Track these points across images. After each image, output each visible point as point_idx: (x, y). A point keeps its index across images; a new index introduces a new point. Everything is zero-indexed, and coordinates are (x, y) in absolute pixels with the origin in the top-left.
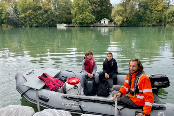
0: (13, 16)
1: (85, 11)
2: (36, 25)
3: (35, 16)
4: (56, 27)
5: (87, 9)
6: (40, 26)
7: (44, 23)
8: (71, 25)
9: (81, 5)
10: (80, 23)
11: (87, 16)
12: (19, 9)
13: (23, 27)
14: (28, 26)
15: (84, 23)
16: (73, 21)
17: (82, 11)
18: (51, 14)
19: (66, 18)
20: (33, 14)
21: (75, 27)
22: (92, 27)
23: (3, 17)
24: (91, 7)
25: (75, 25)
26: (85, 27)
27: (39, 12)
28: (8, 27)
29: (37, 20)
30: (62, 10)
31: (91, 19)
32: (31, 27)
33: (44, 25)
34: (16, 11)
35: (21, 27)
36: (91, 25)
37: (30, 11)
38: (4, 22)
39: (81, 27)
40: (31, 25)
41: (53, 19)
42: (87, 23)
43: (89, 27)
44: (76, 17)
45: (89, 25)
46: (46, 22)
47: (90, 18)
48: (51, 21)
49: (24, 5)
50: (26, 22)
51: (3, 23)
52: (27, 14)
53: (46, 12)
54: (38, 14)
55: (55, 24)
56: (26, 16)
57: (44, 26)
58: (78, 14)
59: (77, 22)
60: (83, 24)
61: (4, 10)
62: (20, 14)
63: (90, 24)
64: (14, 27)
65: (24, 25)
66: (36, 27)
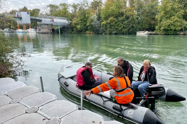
0: (96, 23)
1: (174, 16)
2: (116, 32)
3: (116, 23)
4: (136, 34)
5: (176, 13)
6: (119, 33)
7: (124, 30)
8: (154, 33)
9: (169, 9)
10: (165, 30)
11: (176, 21)
12: (103, 16)
13: (103, 34)
14: (108, 33)
15: (171, 30)
16: (157, 27)
17: (169, 16)
18: (132, 21)
19: (150, 24)
20: (114, 21)
21: (158, 34)
22: (181, 35)
23: (88, 24)
24: (183, 11)
25: (158, 32)
26: (171, 34)
27: (120, 19)
28: (90, 34)
29: (116, 27)
30: (146, 15)
31: (181, 26)
32: (110, 34)
33: (123, 32)
34: (99, 18)
35: (102, 34)
36: (180, 33)
37: (111, 18)
38: (88, 28)
39: (165, 34)
40: (111, 32)
41: (134, 25)
42: (175, 30)
43: (177, 34)
44: (161, 23)
45: (178, 33)
46: (125, 29)
47: (179, 24)
48: (131, 28)
49: (107, 12)
50: (107, 29)
51: (87, 30)
52: (108, 21)
53: (127, 18)
54: (119, 21)
55: (135, 31)
56: (107, 23)
57: (123, 34)
58: (163, 20)
59: (162, 28)
60: (169, 31)
61: (89, 17)
62: (102, 21)
63: (178, 31)
64: (96, 34)
65: (104, 32)
66: (116, 34)
